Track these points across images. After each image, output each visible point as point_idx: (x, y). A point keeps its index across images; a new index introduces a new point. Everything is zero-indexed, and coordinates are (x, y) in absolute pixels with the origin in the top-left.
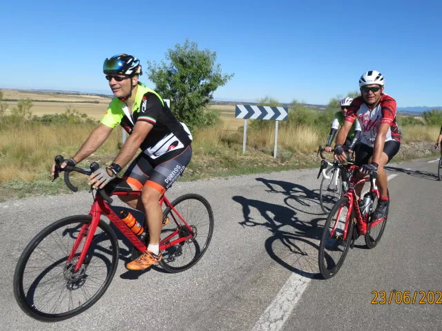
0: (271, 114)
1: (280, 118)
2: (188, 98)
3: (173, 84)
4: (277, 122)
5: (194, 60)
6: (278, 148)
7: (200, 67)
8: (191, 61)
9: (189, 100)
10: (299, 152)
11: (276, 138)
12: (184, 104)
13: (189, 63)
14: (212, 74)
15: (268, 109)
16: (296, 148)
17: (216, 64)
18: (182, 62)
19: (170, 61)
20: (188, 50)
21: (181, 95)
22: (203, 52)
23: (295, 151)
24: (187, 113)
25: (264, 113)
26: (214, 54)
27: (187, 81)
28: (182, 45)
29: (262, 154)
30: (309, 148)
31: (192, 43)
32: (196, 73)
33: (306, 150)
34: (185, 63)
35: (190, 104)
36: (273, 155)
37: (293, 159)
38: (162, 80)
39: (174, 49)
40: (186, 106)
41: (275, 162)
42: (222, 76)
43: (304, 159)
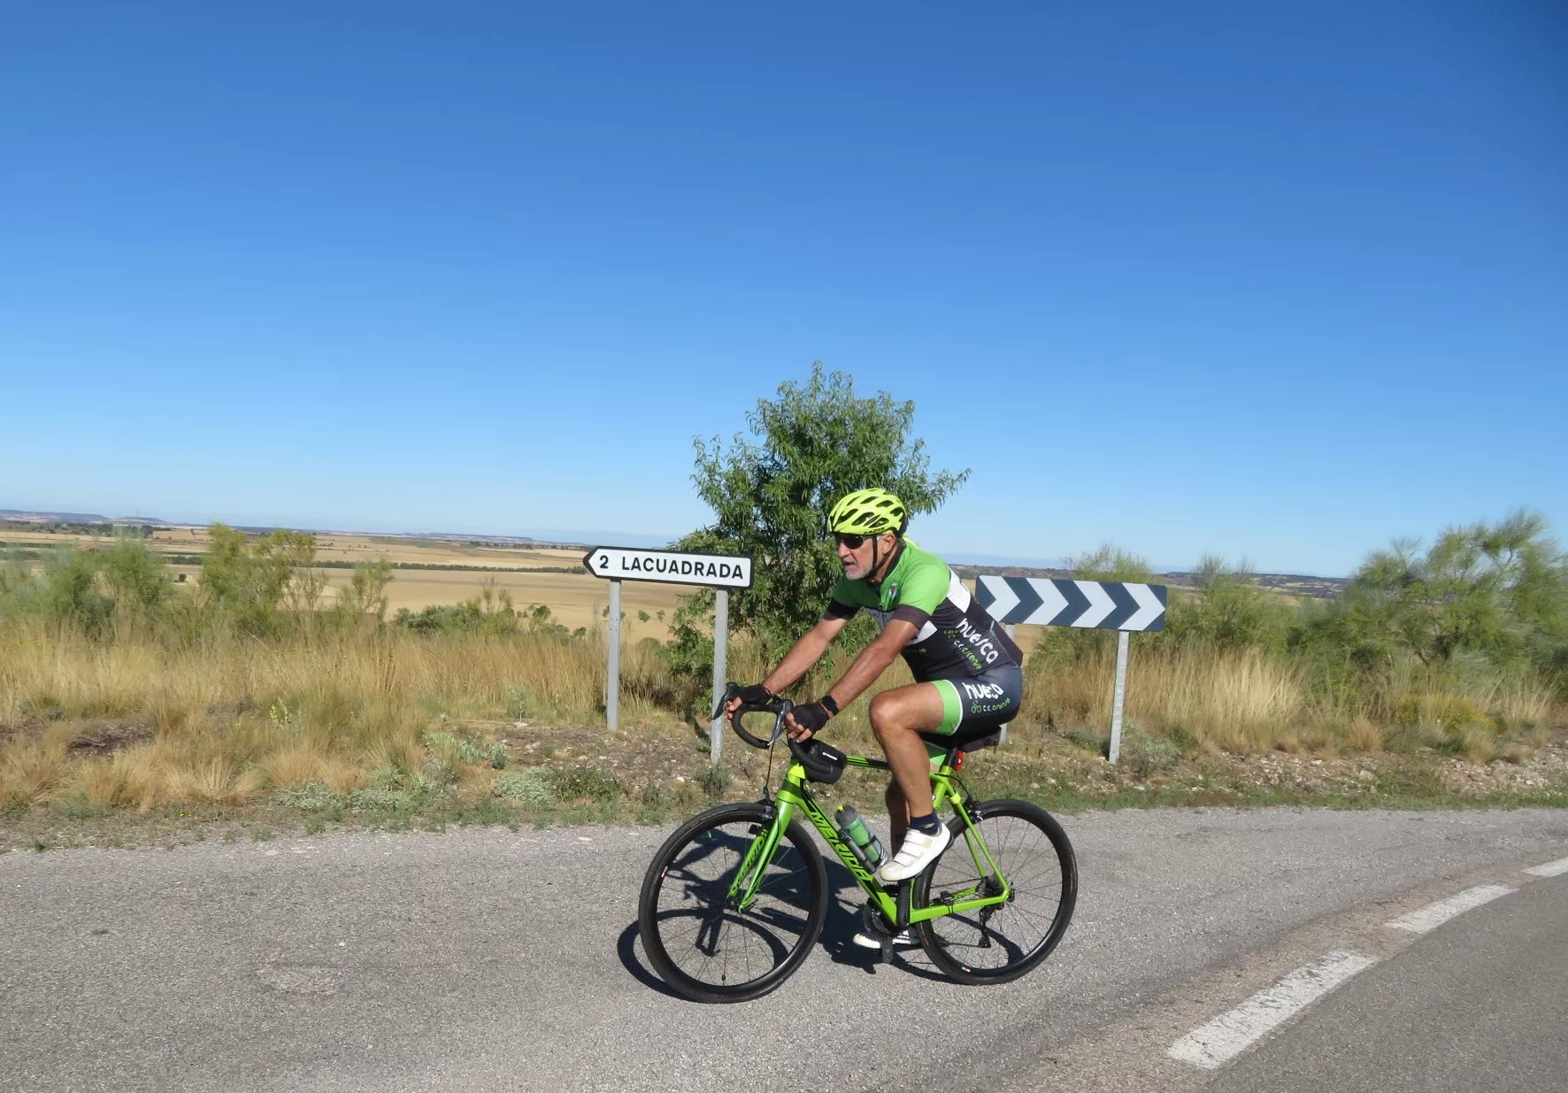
0: (1100, 606)
1: (1137, 622)
2: (815, 554)
3: (769, 510)
4: (1124, 637)
5: (839, 431)
6: (1127, 731)
7: (856, 453)
8: (831, 435)
9: (818, 561)
10: (1210, 745)
11: (1120, 691)
12: (801, 574)
13: (825, 443)
14: (896, 473)
15: (1091, 590)
16: (1198, 733)
17: (909, 440)
18: (800, 438)
19: (763, 438)
20: (820, 398)
21: (792, 544)
22: (872, 402)
23: (1195, 743)
24: (811, 604)
25: (1078, 603)
26: (908, 409)
27: (815, 499)
28: (803, 384)
29: (1069, 747)
30: (1253, 731)
31: (833, 375)
32: (846, 474)
33: (1241, 739)
34: (811, 441)
35: (821, 570)
36: (1106, 754)
37: (1184, 771)
38: (739, 497)
39: (776, 399)
40: (811, 579)
41: (1108, 778)
42: (931, 479)
43: (1231, 772)
